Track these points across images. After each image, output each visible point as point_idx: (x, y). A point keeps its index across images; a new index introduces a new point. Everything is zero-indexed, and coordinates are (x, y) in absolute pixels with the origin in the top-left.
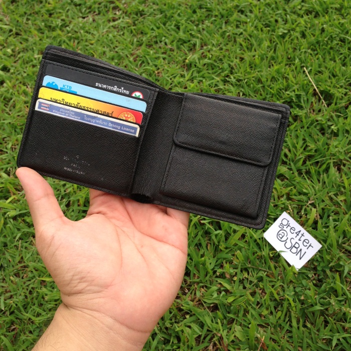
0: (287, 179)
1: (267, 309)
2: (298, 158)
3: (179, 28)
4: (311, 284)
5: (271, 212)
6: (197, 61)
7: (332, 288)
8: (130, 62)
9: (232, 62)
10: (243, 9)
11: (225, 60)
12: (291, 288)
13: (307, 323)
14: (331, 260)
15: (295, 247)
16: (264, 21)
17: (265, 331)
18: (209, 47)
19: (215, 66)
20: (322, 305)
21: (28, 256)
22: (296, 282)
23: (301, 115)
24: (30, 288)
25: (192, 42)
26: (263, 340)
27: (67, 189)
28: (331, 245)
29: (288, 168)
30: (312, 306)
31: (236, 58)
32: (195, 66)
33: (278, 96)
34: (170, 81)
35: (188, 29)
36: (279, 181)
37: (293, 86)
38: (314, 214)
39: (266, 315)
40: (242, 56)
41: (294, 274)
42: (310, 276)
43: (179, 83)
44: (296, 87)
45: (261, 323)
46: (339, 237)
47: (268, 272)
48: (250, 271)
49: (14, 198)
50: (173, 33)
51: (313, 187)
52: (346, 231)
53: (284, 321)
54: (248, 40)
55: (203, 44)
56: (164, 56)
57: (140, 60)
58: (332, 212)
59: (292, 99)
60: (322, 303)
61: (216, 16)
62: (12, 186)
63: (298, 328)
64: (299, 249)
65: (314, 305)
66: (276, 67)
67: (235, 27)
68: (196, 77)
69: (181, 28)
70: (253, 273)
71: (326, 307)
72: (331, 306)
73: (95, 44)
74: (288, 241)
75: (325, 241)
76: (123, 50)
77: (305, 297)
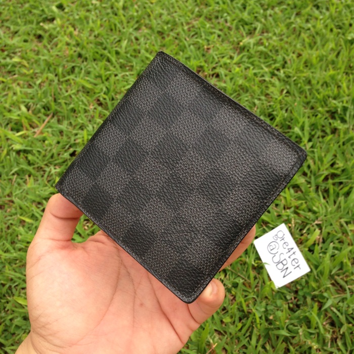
0: (302, 192)
1: (232, 317)
2: (321, 173)
3: (245, 8)
4: (286, 306)
5: (272, 221)
6: (252, 46)
7: (307, 318)
8: (184, 30)
9: (288, 55)
10: (320, 5)
11: (281, 52)
12: (264, 303)
13: (267, 344)
14: (316, 288)
15: (283, 264)
16: (337, 22)
17: (220, 339)
18: (270, 35)
19: (269, 56)
20: (289, 331)
21: (18, 192)
22: (271, 300)
23: (340, 129)
24: (9, 224)
25: (253, 26)
26: (214, 346)
27: (77, 139)
28: (322, 273)
29: (306, 181)
30: (279, 329)
31: (294, 53)
32: (248, 50)
33: (323, 103)
34: (217, 60)
35: (254, 11)
36: (292, 191)
37: (344, 97)
38: (316, 235)
39: (227, 323)
40: (301, 52)
41: (273, 290)
42: (288, 297)
43: (225, 64)
44: (346, 99)
45: (220, 330)
46: (334, 268)
47: (246, 280)
48: (228, 274)
49: (25, 134)
50: (237, 11)
51: (326, 207)
52: (344, 264)
53: (244, 335)
54: (314, 37)
55: (265, 31)
56: (220, 33)
57: (194, 31)
58: (337, 239)
59: (337, 110)
60: (290, 329)
61: (288, 5)
62: (26, 121)
63: (256, 347)
64: (285, 267)
65: (281, 328)
66: (332, 72)
67: (304, 21)
68: (245, 62)
69: (248, 8)
70: (231, 277)
71: (293, 335)
72: (298, 335)
73: (154, 4)
74: (277, 255)
75: (316, 267)
76: (180, 16)
77: (274, 317)
